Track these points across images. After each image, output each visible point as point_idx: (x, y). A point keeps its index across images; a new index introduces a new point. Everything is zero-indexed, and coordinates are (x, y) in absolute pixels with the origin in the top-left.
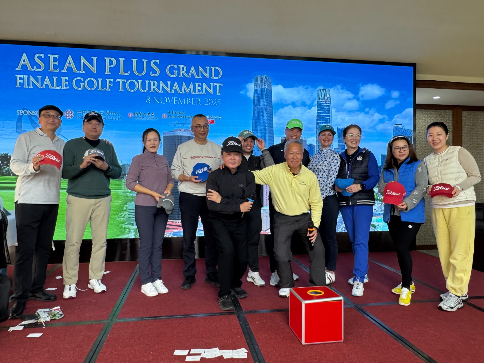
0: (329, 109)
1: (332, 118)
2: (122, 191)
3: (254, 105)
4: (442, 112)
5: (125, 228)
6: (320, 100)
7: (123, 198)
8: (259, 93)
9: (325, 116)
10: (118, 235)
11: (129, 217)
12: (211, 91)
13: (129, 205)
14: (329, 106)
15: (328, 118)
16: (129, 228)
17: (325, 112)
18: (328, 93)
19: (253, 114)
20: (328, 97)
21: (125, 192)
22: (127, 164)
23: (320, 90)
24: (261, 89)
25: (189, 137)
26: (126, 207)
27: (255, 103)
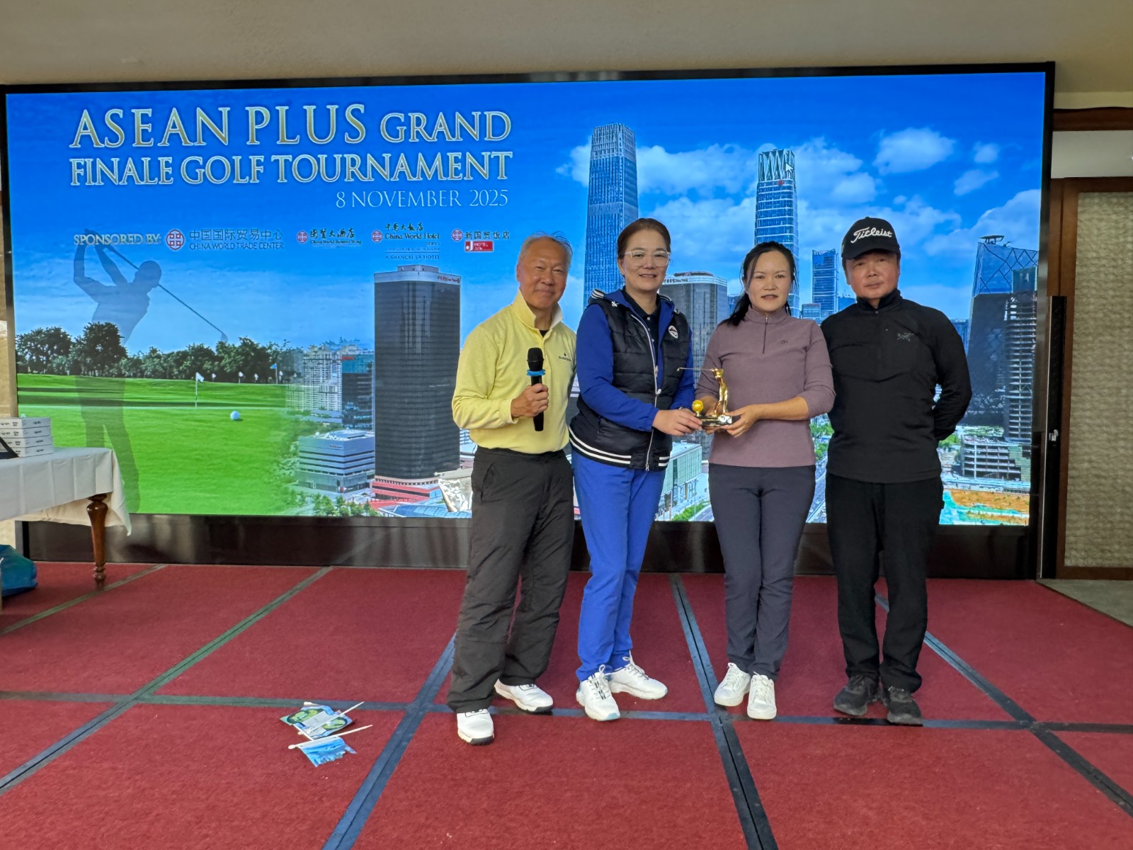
0: (790, 204)
1: (797, 224)
2: (287, 409)
3: (591, 200)
5: (293, 492)
6: (766, 181)
7: (287, 426)
8: (603, 170)
9: (779, 222)
10: (279, 509)
11: (302, 469)
12: (484, 172)
13: (301, 441)
14: (790, 195)
15: (787, 225)
16: (302, 493)
17: (780, 211)
18: (788, 159)
19: (588, 224)
20: (788, 171)
21: (293, 413)
22: (295, 348)
23: (767, 154)
24: (608, 160)
25: (433, 284)
26: (296, 447)
27: (592, 197)
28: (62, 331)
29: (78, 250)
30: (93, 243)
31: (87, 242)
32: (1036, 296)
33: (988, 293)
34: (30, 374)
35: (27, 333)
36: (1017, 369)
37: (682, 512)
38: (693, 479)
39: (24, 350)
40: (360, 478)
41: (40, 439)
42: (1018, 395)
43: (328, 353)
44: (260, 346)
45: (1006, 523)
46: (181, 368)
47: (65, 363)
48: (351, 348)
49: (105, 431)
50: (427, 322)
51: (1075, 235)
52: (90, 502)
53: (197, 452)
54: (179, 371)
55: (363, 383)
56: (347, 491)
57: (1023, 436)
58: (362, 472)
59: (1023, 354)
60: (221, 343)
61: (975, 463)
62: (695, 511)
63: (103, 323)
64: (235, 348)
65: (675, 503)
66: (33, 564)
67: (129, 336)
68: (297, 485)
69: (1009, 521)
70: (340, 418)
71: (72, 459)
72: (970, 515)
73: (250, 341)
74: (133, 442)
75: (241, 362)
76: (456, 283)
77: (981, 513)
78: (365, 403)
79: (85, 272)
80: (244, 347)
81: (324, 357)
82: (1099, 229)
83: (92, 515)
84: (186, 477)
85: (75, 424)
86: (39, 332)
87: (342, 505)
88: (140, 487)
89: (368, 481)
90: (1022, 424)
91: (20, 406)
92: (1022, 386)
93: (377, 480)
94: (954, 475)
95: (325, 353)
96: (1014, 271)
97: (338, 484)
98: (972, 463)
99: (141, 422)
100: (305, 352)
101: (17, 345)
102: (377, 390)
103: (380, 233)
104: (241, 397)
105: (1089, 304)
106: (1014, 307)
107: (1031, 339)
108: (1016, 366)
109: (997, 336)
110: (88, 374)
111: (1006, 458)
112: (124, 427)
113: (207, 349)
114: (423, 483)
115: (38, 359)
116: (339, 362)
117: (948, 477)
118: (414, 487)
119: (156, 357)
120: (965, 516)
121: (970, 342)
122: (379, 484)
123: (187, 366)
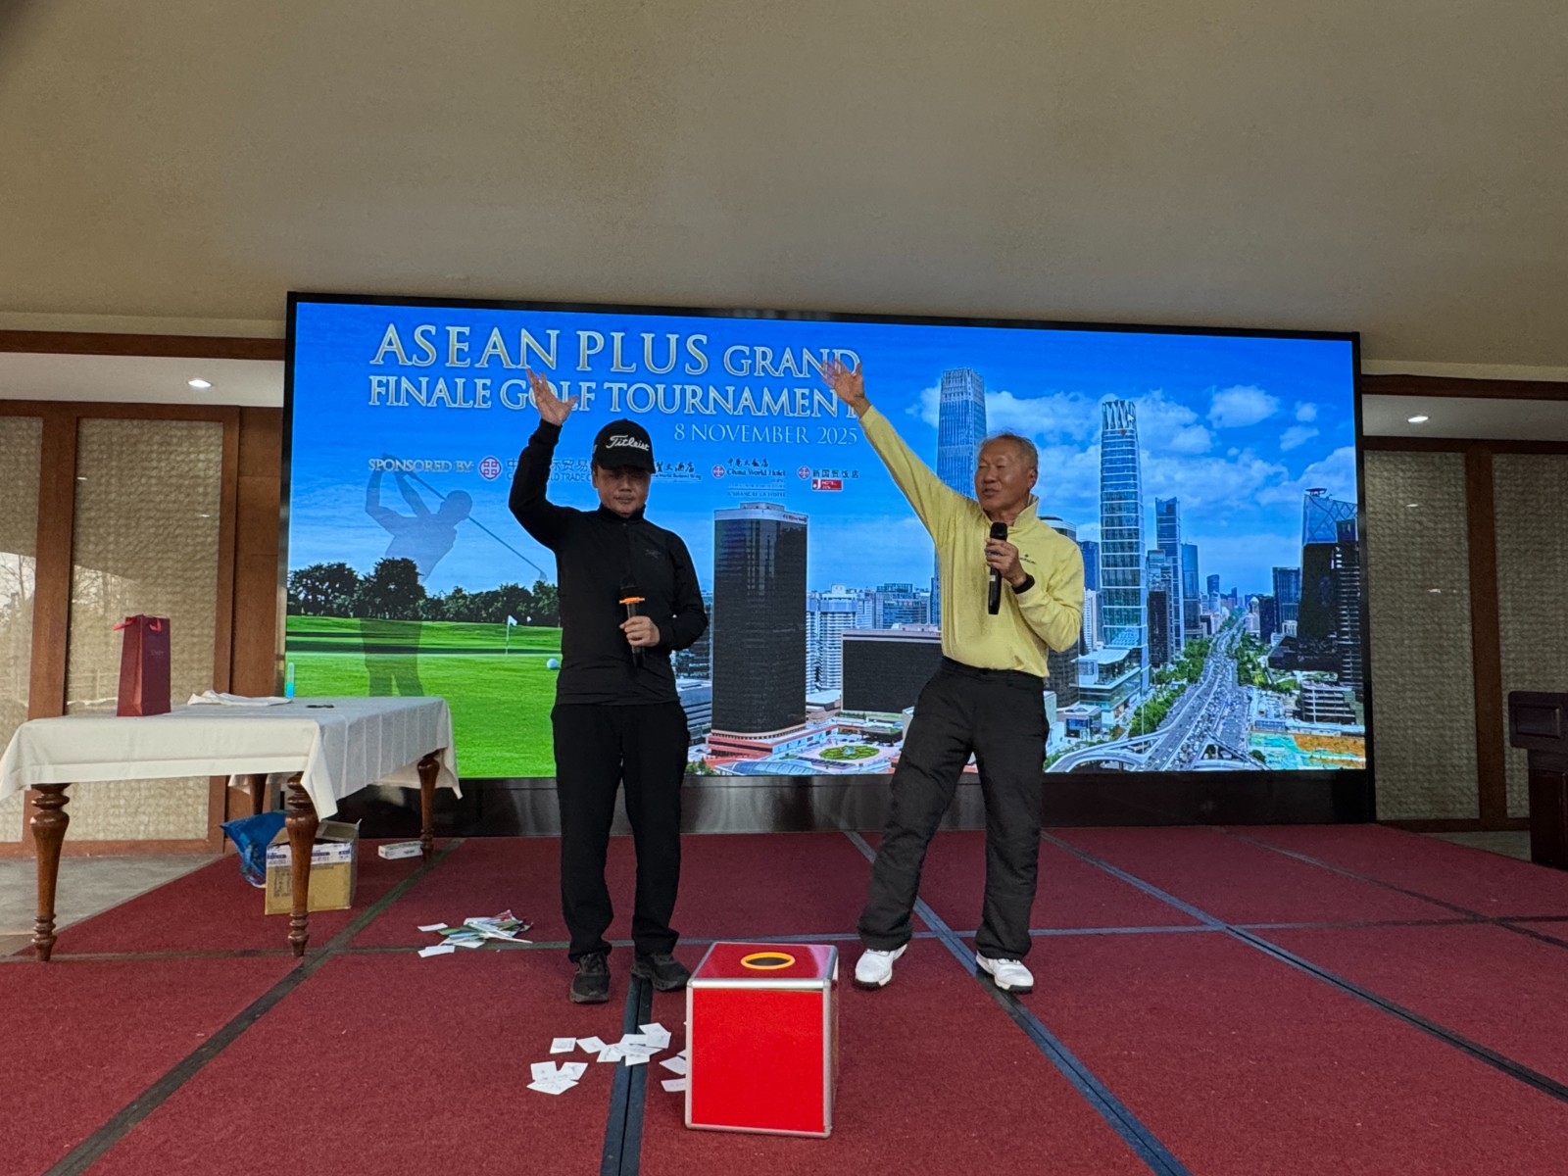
0: (1133, 452)
1: (1140, 472)
3: (941, 442)
4: (1437, 457)
6: (1110, 429)
8: (953, 413)
9: (1122, 469)
14: (1132, 444)
15: (1131, 473)
17: (1124, 459)
18: (1129, 410)
19: (938, 465)
20: (1130, 421)
23: (1111, 403)
24: (957, 403)
25: (778, 523)
27: (942, 439)
28: (347, 566)
29: (373, 475)
30: (392, 469)
31: (385, 468)
32: (1357, 546)
33: (1316, 543)
34: (306, 617)
35: (303, 569)
36: (1345, 615)
39: (297, 588)
42: (1348, 640)
45: (1346, 767)
46: (490, 610)
47: (349, 604)
49: (394, 682)
50: (772, 563)
52: (421, 763)
53: (504, 706)
54: (489, 615)
57: (1356, 680)
58: (698, 726)
59: (1350, 601)
60: (538, 582)
61: (1314, 708)
63: (398, 558)
67: (428, 575)
69: (1348, 765)
72: (1312, 760)
76: (802, 522)
77: (1323, 757)
79: (381, 500)
83: (422, 775)
84: (492, 734)
86: (319, 568)
89: (704, 736)
90: (1353, 668)
91: (289, 653)
92: (1351, 632)
93: (714, 734)
94: (1296, 720)
96: (1337, 523)
98: (1311, 708)
99: (441, 673)
102: (715, 634)
106: (1339, 556)
107: (1356, 587)
108: (1344, 612)
109: (1326, 583)
110: (376, 617)
111: (1341, 702)
112: (417, 678)
113: (522, 589)
114: (765, 737)
115: (315, 598)
117: (1290, 722)
118: (755, 741)
119: (461, 597)
120: (1308, 761)
121: (1303, 589)
122: (716, 738)
123: (497, 608)
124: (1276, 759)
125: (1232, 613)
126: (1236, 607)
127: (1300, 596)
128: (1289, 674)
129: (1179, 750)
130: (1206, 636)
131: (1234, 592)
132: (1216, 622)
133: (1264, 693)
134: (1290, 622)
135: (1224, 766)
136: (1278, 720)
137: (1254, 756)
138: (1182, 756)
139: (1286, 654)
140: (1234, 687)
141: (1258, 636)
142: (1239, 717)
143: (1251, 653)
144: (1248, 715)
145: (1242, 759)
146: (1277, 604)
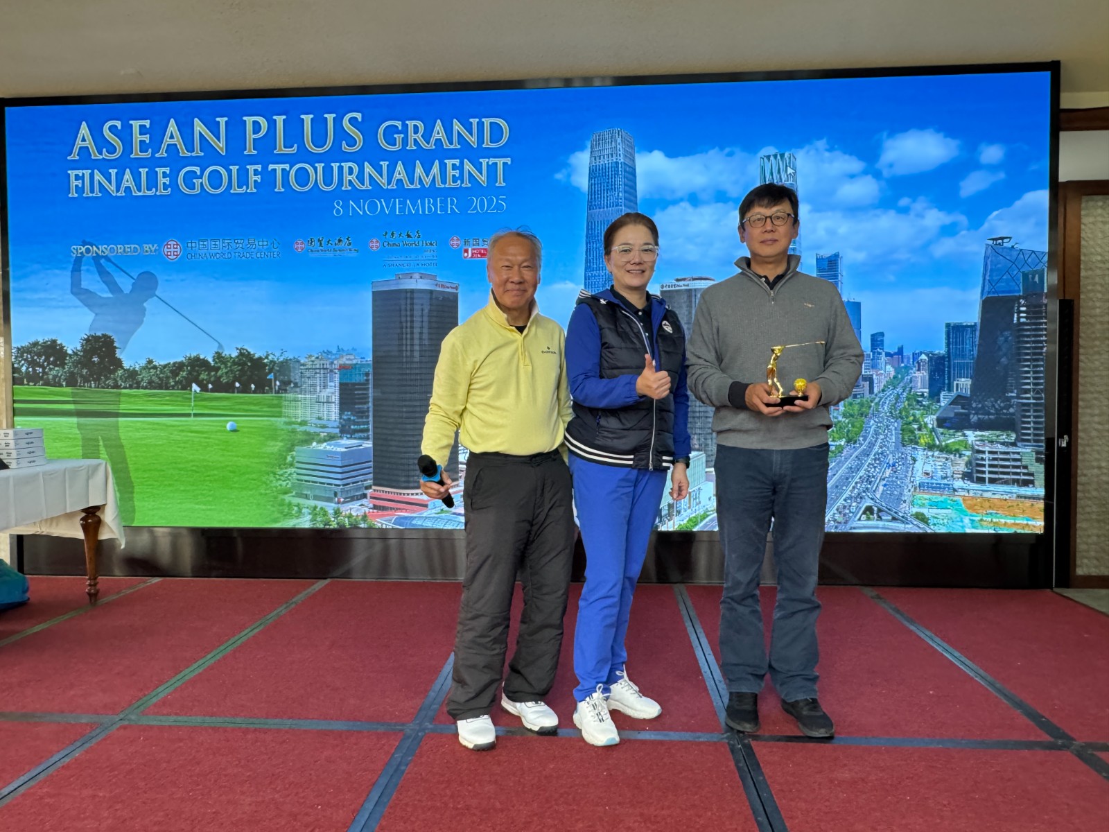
2: (283, 419)
3: (591, 206)
5: (290, 504)
7: (284, 436)
8: (602, 175)
10: (276, 521)
11: (298, 480)
12: (482, 179)
13: (298, 451)
16: (299, 504)
18: (790, 163)
19: (588, 229)
20: (790, 174)
21: (290, 423)
22: (292, 358)
23: (768, 157)
24: (607, 165)
25: (431, 292)
26: (293, 457)
27: (591, 202)
28: (59, 342)
29: (75, 261)
30: (90, 254)
31: (85, 253)
32: (1046, 298)
33: (996, 295)
34: (27, 386)
35: (24, 345)
36: (1028, 372)
37: (685, 521)
38: (697, 488)
39: (20, 362)
40: (358, 489)
41: (31, 450)
42: (1030, 399)
43: (325, 362)
44: (257, 356)
45: (1020, 531)
46: (177, 379)
47: (61, 375)
48: (348, 357)
49: (101, 443)
50: (425, 330)
51: (1079, 237)
52: (83, 515)
53: (191, 464)
54: (176, 383)
55: (360, 392)
56: (344, 502)
57: (1036, 441)
58: (360, 483)
59: (1034, 357)
60: (216, 353)
61: (987, 469)
62: (699, 521)
63: (99, 334)
64: (231, 358)
65: (679, 512)
66: (25, 578)
67: (125, 348)
68: (293, 496)
69: (1023, 528)
70: (338, 427)
71: (65, 469)
72: (982, 523)
73: (247, 351)
74: (129, 454)
75: (237, 373)
76: (454, 291)
77: (994, 520)
78: (363, 412)
79: (82, 283)
80: (240, 357)
81: (322, 366)
82: (1102, 232)
83: (85, 528)
84: (182, 488)
85: (70, 436)
86: (36, 344)
87: (339, 516)
88: (135, 499)
89: (366, 492)
90: (1035, 429)
91: (16, 419)
92: (1034, 390)
93: (375, 490)
94: (965, 481)
95: (322, 362)
96: (1023, 273)
97: (336, 494)
98: (984, 469)
99: (138, 434)
100: (302, 361)
101: (13, 357)
102: (375, 399)
103: (377, 242)
104: (237, 407)
105: (1094, 308)
106: (1023, 309)
107: (1041, 342)
108: (1026, 369)
109: (1006, 340)
110: (84, 386)
111: (1019, 463)
112: (120, 439)
113: (204, 359)
115: (34, 370)
116: (336, 371)
117: (959, 484)
118: (412, 497)
119: (152, 368)
120: (977, 524)
121: (979, 345)
122: (377, 494)
123: (183, 377)
124: (941, 522)
125: (898, 370)
126: (903, 365)
127: (975, 352)
128: (960, 434)
129: (834, 510)
130: (867, 395)
131: (900, 351)
132: (879, 382)
133: (930, 453)
134: (963, 379)
135: (882, 528)
136: (945, 481)
137: (917, 518)
138: (837, 517)
139: (957, 414)
140: (897, 448)
141: (925, 394)
142: (901, 479)
143: (917, 412)
144: (911, 476)
145: (904, 520)
146: (949, 361)
